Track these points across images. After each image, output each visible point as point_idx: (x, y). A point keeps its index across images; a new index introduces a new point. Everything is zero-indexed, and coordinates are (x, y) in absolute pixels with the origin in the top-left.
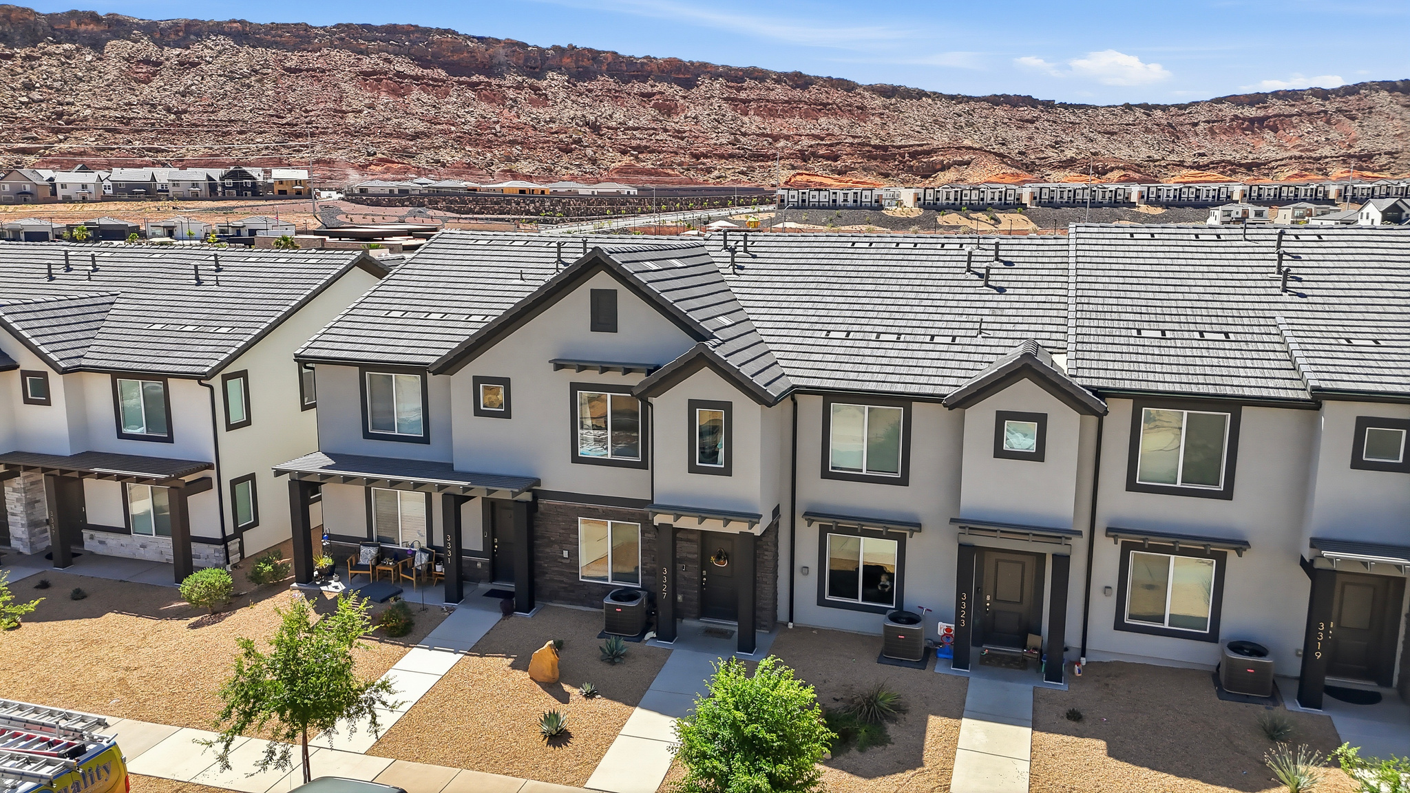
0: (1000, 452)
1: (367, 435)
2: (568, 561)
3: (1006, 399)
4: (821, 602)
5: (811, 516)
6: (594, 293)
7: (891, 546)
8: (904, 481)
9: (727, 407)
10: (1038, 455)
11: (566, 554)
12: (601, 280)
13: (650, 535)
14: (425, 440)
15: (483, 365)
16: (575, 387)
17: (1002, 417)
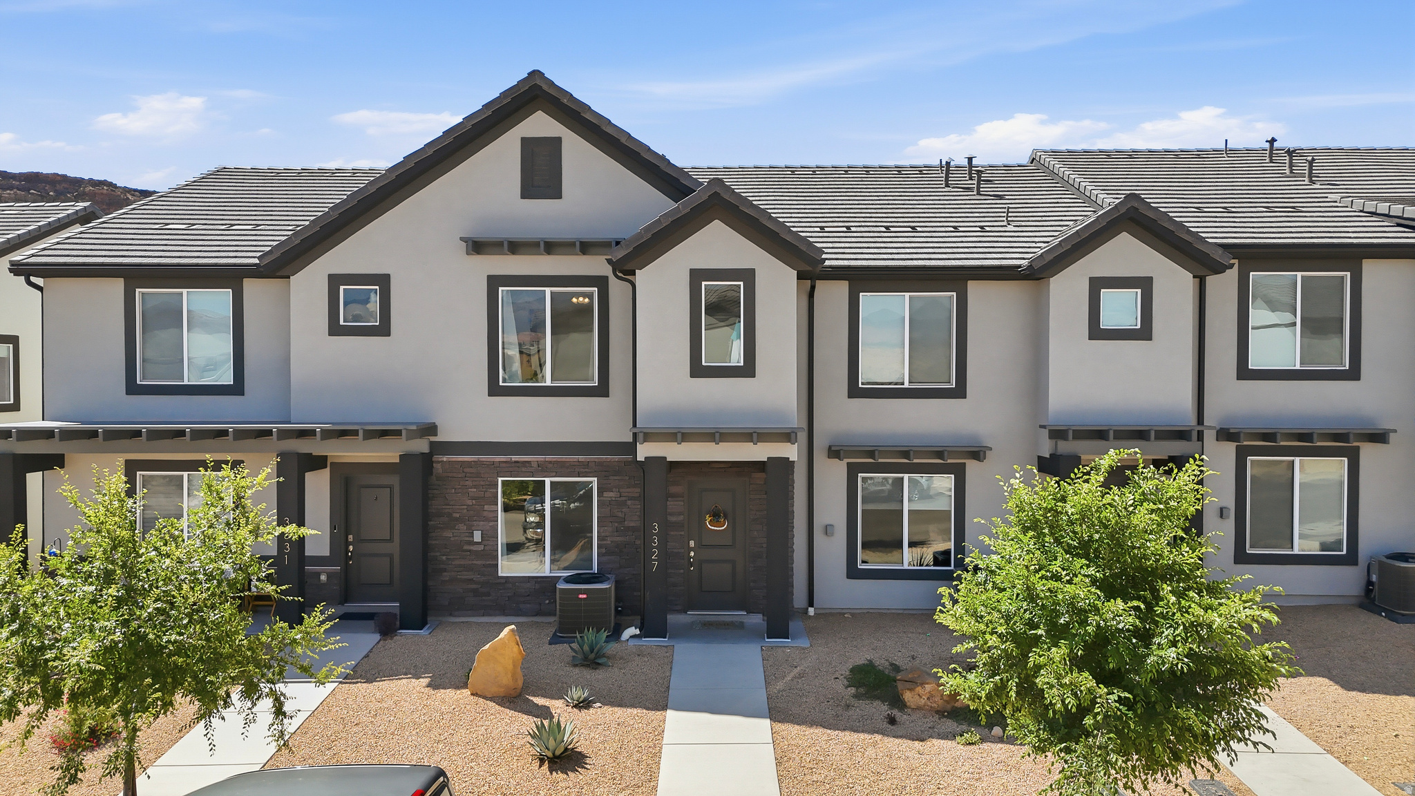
0: (1096, 332)
1: (133, 388)
2: (481, 548)
3: (1103, 260)
4: (853, 572)
5: (834, 453)
6: (526, 142)
7: (944, 483)
8: (959, 392)
9: (748, 276)
10: (1144, 333)
11: (477, 536)
12: (540, 124)
13: (611, 494)
14: (237, 388)
15: (345, 256)
16: (494, 282)
17: (1097, 285)
